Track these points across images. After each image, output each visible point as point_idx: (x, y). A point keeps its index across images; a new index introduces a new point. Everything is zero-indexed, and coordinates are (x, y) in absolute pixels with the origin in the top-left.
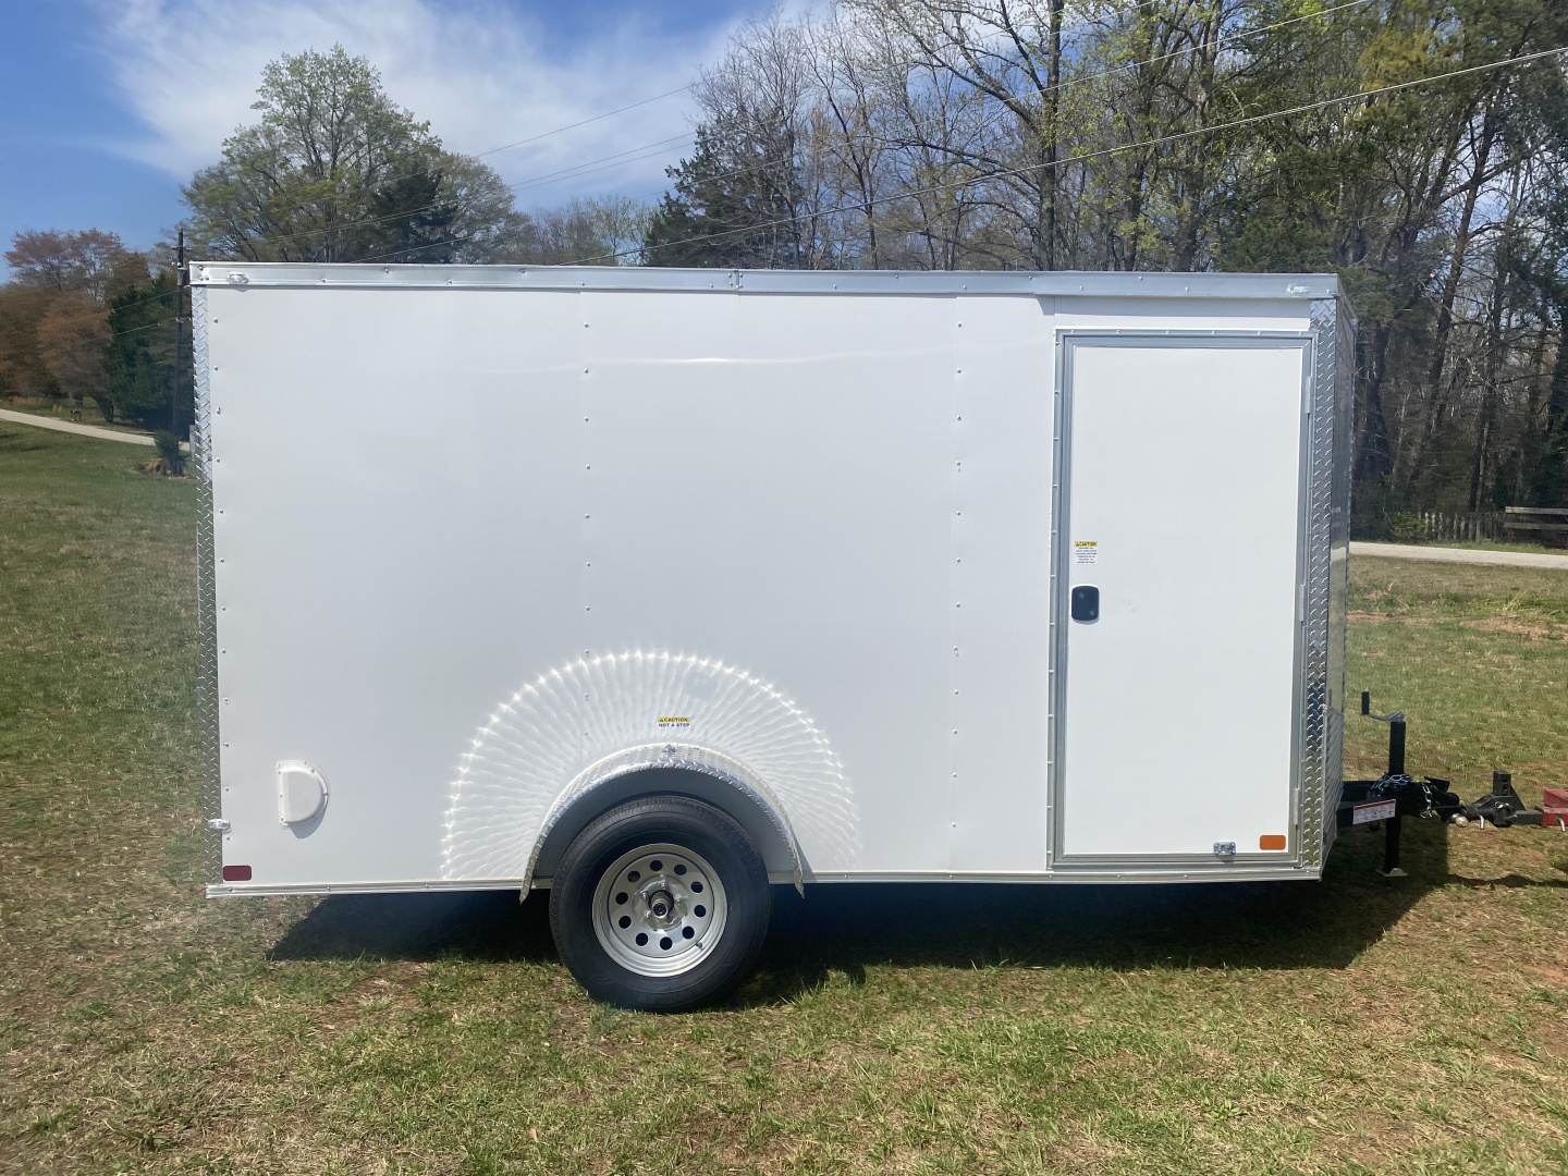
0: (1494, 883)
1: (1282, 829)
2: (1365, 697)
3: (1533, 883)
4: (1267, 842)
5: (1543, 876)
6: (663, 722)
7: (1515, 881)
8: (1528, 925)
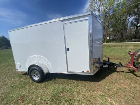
0: (120, 72)
1: (89, 70)
2: (105, 56)
3: (124, 72)
4: (87, 71)
5: (126, 71)
6: (38, 60)
7: (123, 72)
8: (122, 77)
